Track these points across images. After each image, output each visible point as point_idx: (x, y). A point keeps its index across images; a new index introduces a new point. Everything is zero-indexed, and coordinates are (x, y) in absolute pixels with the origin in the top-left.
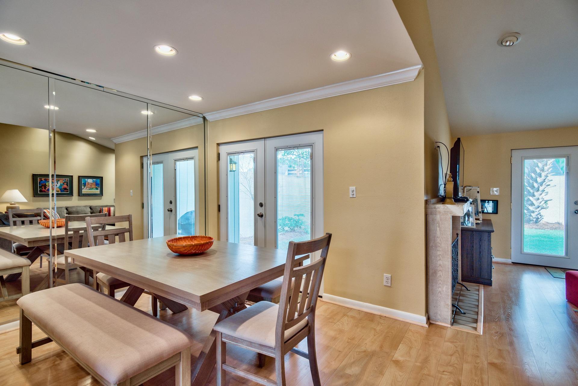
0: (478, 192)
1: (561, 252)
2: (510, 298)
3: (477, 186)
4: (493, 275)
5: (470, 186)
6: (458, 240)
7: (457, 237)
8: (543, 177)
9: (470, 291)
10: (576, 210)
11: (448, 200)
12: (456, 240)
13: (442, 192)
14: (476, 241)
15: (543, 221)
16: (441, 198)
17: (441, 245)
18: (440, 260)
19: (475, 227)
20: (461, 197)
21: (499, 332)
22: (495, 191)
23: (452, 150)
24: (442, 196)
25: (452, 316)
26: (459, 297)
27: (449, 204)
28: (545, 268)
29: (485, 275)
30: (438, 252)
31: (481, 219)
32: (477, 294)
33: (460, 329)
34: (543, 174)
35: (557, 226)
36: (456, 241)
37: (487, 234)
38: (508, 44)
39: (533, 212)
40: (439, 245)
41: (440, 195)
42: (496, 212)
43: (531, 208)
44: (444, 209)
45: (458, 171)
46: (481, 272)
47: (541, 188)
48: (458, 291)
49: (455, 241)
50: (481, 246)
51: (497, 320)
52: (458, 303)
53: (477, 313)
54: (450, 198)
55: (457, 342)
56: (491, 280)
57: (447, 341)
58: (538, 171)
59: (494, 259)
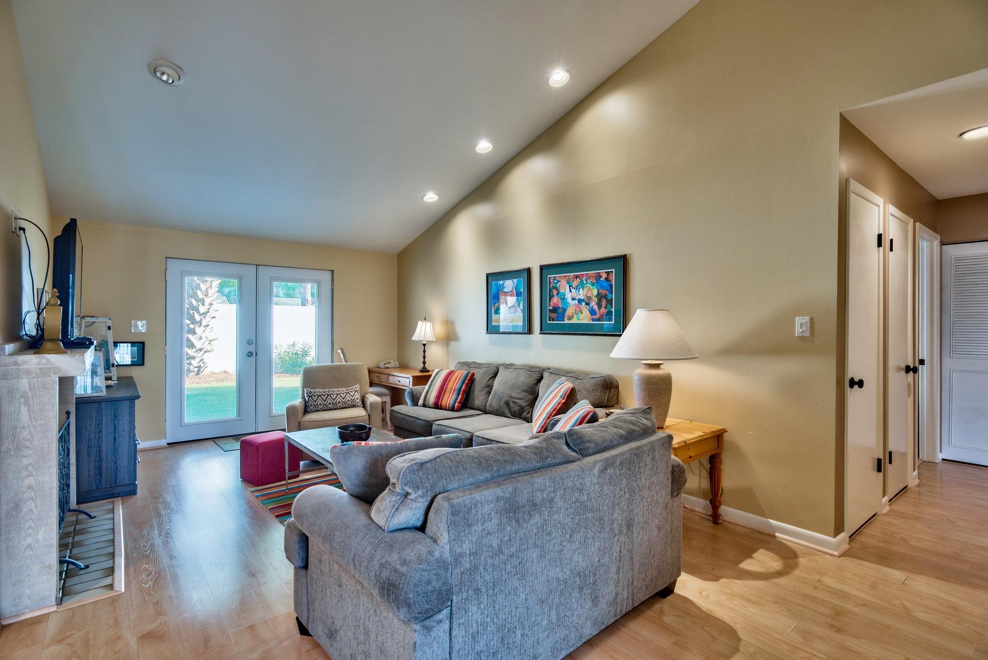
0: (109, 328)
1: (232, 414)
2: (166, 505)
3: (106, 317)
4: (139, 473)
5: (93, 317)
6: (69, 425)
7: (68, 418)
8: (207, 306)
9: (95, 517)
10: (249, 352)
11: (49, 345)
12: (66, 425)
13: (30, 327)
14: (106, 420)
15: (207, 371)
16: (28, 342)
17: (31, 443)
18: (28, 476)
19: (104, 393)
20: (78, 338)
21: (153, 572)
22: (141, 326)
23: (56, 240)
24: (31, 337)
25: (60, 583)
26: (73, 538)
27: (52, 354)
28: (213, 441)
29: (123, 477)
30: (23, 459)
31: (115, 378)
32: (110, 519)
33: (78, 602)
34: (207, 301)
35: (224, 376)
36: (66, 428)
37: (127, 403)
38: (165, 78)
39: (194, 358)
40: (28, 443)
41: (26, 335)
42: (141, 363)
43: (191, 352)
44: (38, 364)
45: (71, 285)
46: (116, 475)
47: (204, 323)
48: (71, 526)
49: (64, 429)
50: (117, 427)
51: (149, 551)
52: (71, 552)
53: (113, 555)
54: (52, 340)
55: (74, 634)
56: (135, 484)
57: (50, 645)
58: (201, 296)
59: (142, 445)
